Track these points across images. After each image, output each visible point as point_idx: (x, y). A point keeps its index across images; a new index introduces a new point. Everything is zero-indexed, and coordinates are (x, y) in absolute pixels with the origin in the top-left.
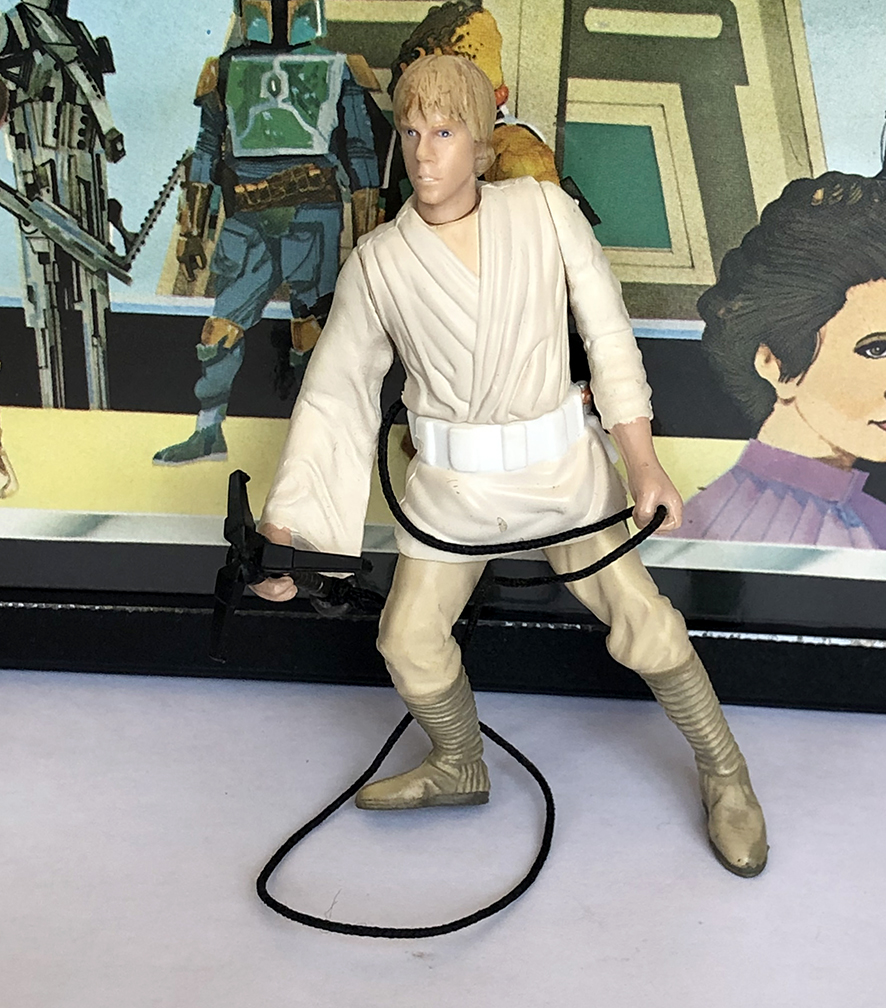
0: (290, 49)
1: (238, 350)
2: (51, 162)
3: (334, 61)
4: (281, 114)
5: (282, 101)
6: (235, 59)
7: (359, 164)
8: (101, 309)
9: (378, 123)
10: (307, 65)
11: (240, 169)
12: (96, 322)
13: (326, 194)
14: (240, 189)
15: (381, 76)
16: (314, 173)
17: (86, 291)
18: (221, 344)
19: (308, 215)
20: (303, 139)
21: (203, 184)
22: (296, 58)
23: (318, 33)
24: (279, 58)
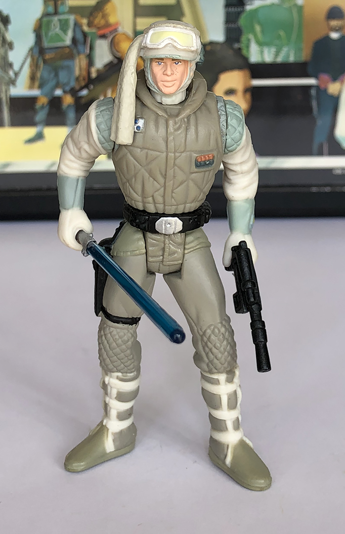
1: (48, 106)
3: (72, 18)
4: (57, 35)
5: (58, 30)
6: (45, 19)
7: (81, 48)
8: (8, 96)
9: (85, 35)
10: (64, 20)
11: (47, 51)
12: (7, 99)
13: (71, 57)
14: (47, 57)
15: (85, 21)
16: (67, 50)
17: (4, 90)
18: (43, 104)
19: (66, 63)
20: (63, 41)
21: (36, 55)
22: (62, 17)
23: (67, 9)
24: (56, 19)
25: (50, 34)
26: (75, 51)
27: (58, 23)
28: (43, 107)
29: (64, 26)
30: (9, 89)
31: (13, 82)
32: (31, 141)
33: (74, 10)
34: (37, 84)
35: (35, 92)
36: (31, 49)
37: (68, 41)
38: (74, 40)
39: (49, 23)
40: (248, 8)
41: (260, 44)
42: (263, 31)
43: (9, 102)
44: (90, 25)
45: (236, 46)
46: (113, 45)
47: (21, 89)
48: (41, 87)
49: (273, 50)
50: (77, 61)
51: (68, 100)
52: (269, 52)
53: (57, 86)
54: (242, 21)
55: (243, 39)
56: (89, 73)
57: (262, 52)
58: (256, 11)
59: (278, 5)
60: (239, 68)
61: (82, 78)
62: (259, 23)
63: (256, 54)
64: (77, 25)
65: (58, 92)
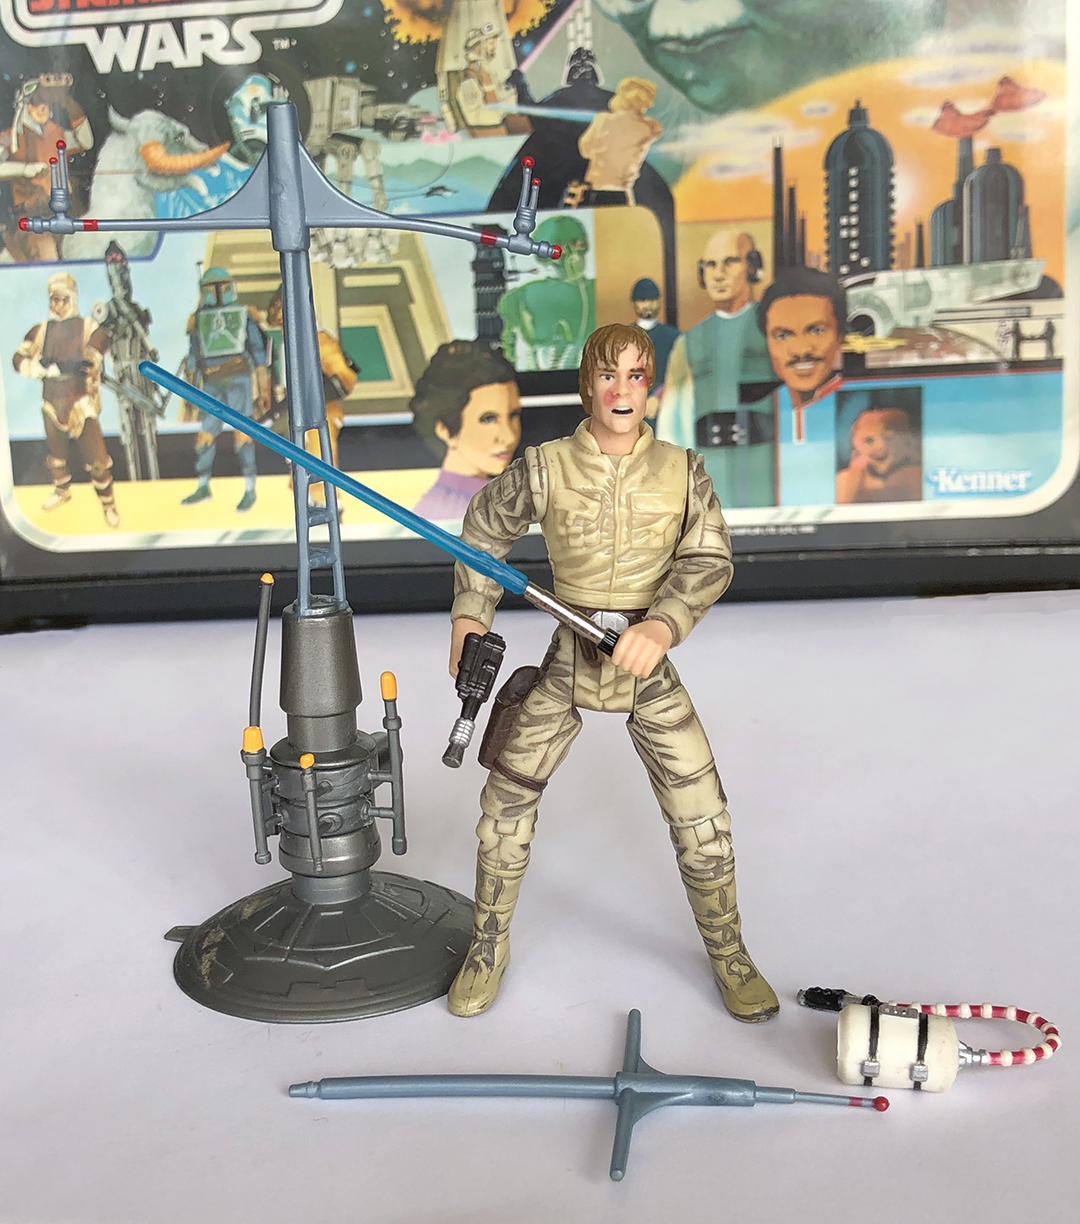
0: (225, 306)
1: (214, 447)
2: (129, 367)
3: (243, 310)
4: (223, 336)
5: (223, 330)
6: (202, 313)
7: (258, 355)
8: (154, 432)
9: (264, 336)
10: (232, 313)
11: (208, 362)
12: (152, 438)
13: (245, 370)
14: (209, 371)
15: (263, 315)
16: (239, 361)
17: (147, 424)
18: (206, 444)
19: (238, 380)
20: (233, 346)
21: (193, 370)
22: (227, 310)
23: (235, 298)
24: (220, 311)
25: (212, 335)
26: (250, 361)
27: (223, 319)
28: (206, 448)
29: (232, 322)
30: (154, 422)
31: (160, 412)
32: (191, 500)
33: (245, 298)
35: (194, 426)
36: (185, 361)
37: (240, 348)
38: (248, 344)
39: (209, 319)
40: (510, 286)
41: (531, 342)
42: (533, 322)
43: (155, 441)
45: (495, 346)
47: (173, 421)
49: (552, 350)
50: (254, 376)
52: (545, 353)
54: (503, 307)
55: (505, 334)
56: (273, 394)
57: (535, 353)
58: (523, 289)
59: (557, 279)
60: (501, 380)
61: (262, 402)
62: (527, 308)
63: (525, 359)
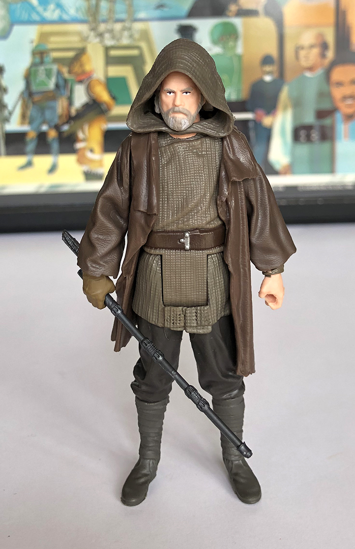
0: (45, 64)
1: (36, 139)
5: (44, 77)
8: (4, 132)
10: (48, 69)
11: (35, 94)
12: (3, 135)
13: (55, 99)
14: (36, 99)
16: (51, 94)
18: (32, 138)
20: (48, 86)
21: (27, 98)
22: (47, 66)
23: (51, 60)
26: (58, 94)
30: (4, 126)
32: (22, 168)
34: (27, 121)
43: (4, 137)
44: (70, 72)
46: (89, 89)
47: (14, 125)
48: (30, 123)
50: (60, 102)
51: (53, 134)
53: (44, 122)
59: (222, 55)
61: (63, 116)
64: (59, 73)
65: (45, 128)
